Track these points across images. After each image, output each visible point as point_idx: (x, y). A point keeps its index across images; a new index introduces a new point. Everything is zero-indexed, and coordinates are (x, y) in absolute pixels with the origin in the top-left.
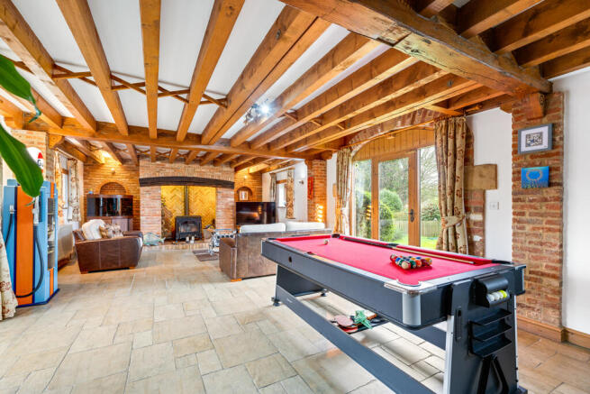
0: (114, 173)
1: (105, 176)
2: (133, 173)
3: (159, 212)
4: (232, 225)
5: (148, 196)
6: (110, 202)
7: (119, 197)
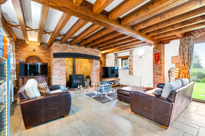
0: (34, 50)
1: (29, 52)
2: (46, 51)
3: (65, 73)
4: (99, 78)
5: (58, 63)
6: (34, 67)
7: (39, 64)
